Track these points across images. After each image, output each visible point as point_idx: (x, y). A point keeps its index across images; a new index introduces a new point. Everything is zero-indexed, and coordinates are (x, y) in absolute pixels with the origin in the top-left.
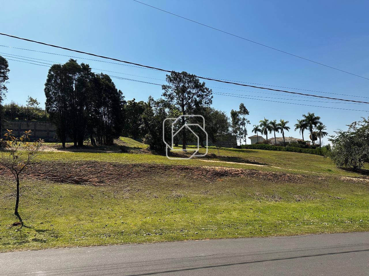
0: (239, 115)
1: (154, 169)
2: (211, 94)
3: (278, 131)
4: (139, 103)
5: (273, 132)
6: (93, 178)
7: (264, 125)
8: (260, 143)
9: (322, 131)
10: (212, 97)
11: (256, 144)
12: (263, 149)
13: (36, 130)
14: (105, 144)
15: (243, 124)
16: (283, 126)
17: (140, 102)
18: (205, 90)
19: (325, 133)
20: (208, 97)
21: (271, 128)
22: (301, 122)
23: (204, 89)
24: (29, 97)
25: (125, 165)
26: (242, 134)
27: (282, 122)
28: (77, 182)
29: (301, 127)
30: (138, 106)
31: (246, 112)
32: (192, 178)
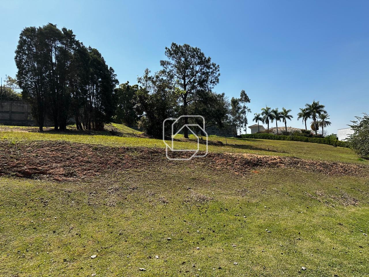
0: (240, 102)
1: (157, 154)
2: (218, 70)
3: (280, 120)
4: (133, 87)
5: (275, 120)
6: (57, 167)
7: (265, 113)
8: (262, 132)
9: (325, 120)
10: (219, 75)
11: (257, 133)
12: (266, 139)
13: (13, 112)
14: (93, 129)
15: (244, 112)
16: (285, 115)
17: (135, 86)
18: (212, 66)
19: (328, 123)
20: (215, 74)
21: (273, 116)
22: (304, 110)
23: (210, 65)
24: (7, 76)
25: (112, 149)
26: (242, 123)
27: (285, 111)
28: (27, 175)
29: (304, 116)
30: (132, 90)
31: (247, 100)
32: (215, 169)
